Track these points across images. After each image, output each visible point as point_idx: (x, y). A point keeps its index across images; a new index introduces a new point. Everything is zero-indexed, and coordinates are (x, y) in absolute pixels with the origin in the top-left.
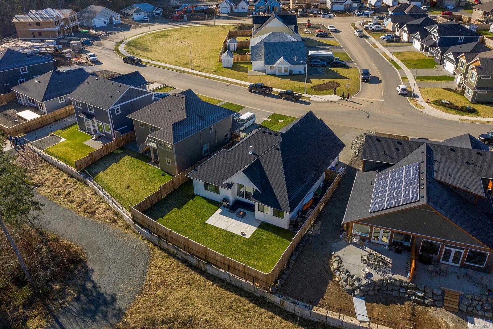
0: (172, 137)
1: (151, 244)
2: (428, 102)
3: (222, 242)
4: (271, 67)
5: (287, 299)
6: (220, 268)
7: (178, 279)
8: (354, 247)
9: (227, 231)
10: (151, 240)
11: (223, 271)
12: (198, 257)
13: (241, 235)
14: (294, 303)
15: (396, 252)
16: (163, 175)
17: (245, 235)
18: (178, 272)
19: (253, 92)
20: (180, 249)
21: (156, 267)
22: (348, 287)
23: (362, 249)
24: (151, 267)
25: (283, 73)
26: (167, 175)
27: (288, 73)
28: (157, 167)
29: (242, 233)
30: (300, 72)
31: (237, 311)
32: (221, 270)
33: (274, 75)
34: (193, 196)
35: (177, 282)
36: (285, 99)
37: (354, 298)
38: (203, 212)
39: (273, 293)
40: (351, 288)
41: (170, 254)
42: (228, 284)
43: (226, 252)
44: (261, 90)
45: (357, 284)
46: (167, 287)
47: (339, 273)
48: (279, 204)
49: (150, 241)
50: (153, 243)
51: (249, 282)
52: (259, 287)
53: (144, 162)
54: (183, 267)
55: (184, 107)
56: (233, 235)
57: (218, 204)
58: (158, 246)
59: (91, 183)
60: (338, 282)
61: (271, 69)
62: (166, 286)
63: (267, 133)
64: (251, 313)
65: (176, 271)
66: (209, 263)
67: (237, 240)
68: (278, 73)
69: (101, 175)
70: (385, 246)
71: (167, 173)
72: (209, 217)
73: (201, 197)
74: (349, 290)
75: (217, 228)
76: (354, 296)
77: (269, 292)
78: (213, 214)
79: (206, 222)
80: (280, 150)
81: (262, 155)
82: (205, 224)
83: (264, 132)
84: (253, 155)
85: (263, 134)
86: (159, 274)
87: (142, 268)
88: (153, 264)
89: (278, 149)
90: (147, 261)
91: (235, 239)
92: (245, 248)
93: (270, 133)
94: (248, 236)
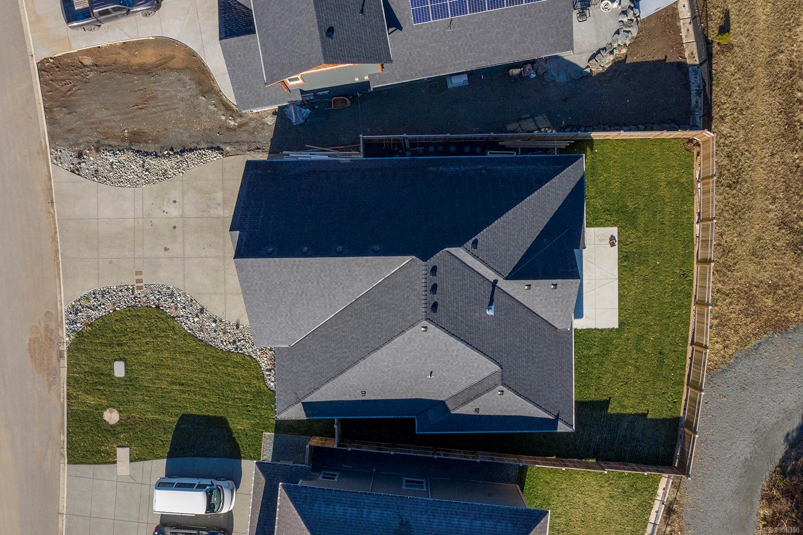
9: (620, 274)
24: (730, 355)
56: (623, 258)
63: (436, 298)
72: (602, 330)
75: (621, 297)
76: (640, 17)
78: (589, 331)
79: (617, 326)
80: (476, 237)
81: (491, 275)
82: (621, 324)
83: (435, 306)
84: (495, 300)
85: (439, 308)
86: (736, 332)
87: (740, 366)
88: (724, 357)
89: (475, 243)
90: (724, 371)
91: (631, 248)
92: (642, 220)
93: (434, 288)
94: (614, 231)
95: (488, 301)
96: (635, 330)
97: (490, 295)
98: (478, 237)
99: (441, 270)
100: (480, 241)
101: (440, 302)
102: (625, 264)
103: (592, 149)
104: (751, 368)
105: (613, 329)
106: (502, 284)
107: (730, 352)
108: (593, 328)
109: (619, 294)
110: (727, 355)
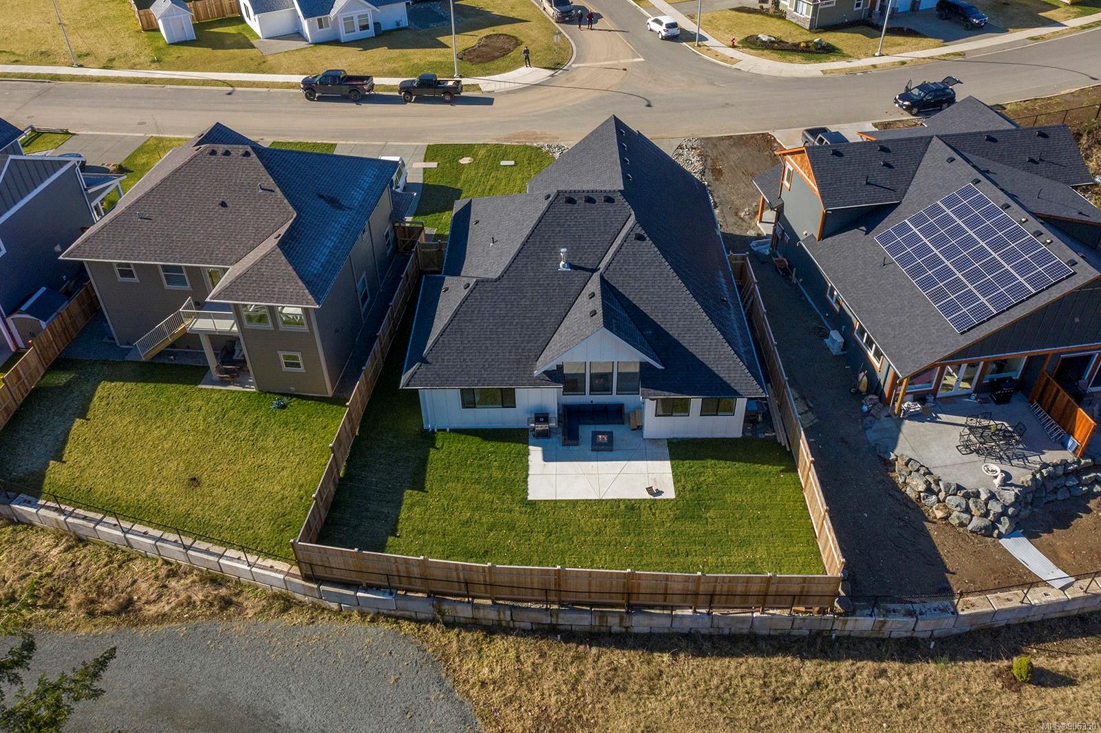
0: (301, 283)
1: (405, 624)
2: (734, 46)
3: (621, 535)
4: (320, 20)
5: (888, 612)
6: (673, 608)
7: (574, 689)
8: (917, 423)
9: (607, 501)
10: (399, 613)
11: (689, 612)
12: (592, 605)
13: (648, 496)
14: (910, 613)
15: (998, 403)
16: (284, 407)
17: (659, 493)
18: (555, 670)
19: (320, 99)
20: (525, 605)
21: (483, 684)
22: (976, 522)
23: (933, 420)
24: (467, 693)
25: (359, 34)
26: (294, 402)
27: (371, 32)
28: (240, 389)
29: (650, 490)
30: (398, 24)
31: (796, 699)
32: (679, 612)
33: (336, 42)
34: (428, 438)
35: (579, 698)
36: (420, 100)
37: (1003, 541)
38: (497, 474)
39: (849, 612)
40: (985, 522)
41: (491, 630)
42: (710, 637)
43: (656, 559)
44: (346, 89)
45: (995, 508)
47: (934, 497)
48: (725, 382)
49: (397, 618)
50: (410, 619)
51: (771, 611)
52: (806, 612)
53: (182, 387)
54: (559, 651)
55: (270, 182)
56: (632, 506)
57: (519, 436)
58: (434, 622)
59: (42, 512)
60: (946, 518)
61: (321, 27)
62: (561, 725)
63: (581, 202)
64: (831, 687)
65: (551, 669)
66: (634, 608)
67: (654, 514)
68: (344, 36)
69: (57, 474)
70: (969, 396)
71: (292, 395)
72: (525, 482)
73: (451, 430)
74: (986, 528)
75: (574, 503)
76: (1000, 536)
77: (840, 614)
78: (526, 468)
79: (530, 498)
80: (648, 239)
81: (602, 266)
82: (533, 504)
83: (571, 201)
84: (577, 273)
85: (570, 206)
86: (509, 701)
87: (447, 707)
88: (466, 681)
89: (640, 238)
90: (440, 682)
91: (646, 515)
92: (691, 527)
93: (590, 200)
94: (670, 493)
95: (576, 263)
96: (523, 521)
97: (583, 265)
98: (648, 242)
99: (610, 207)
100: (644, 244)
101: (575, 206)
102: (622, 507)
103: (782, 471)
104: (440, 725)
105: (527, 494)
106: (596, 276)
107: (473, 692)
108: (529, 473)
109: (577, 501)
110: (468, 687)
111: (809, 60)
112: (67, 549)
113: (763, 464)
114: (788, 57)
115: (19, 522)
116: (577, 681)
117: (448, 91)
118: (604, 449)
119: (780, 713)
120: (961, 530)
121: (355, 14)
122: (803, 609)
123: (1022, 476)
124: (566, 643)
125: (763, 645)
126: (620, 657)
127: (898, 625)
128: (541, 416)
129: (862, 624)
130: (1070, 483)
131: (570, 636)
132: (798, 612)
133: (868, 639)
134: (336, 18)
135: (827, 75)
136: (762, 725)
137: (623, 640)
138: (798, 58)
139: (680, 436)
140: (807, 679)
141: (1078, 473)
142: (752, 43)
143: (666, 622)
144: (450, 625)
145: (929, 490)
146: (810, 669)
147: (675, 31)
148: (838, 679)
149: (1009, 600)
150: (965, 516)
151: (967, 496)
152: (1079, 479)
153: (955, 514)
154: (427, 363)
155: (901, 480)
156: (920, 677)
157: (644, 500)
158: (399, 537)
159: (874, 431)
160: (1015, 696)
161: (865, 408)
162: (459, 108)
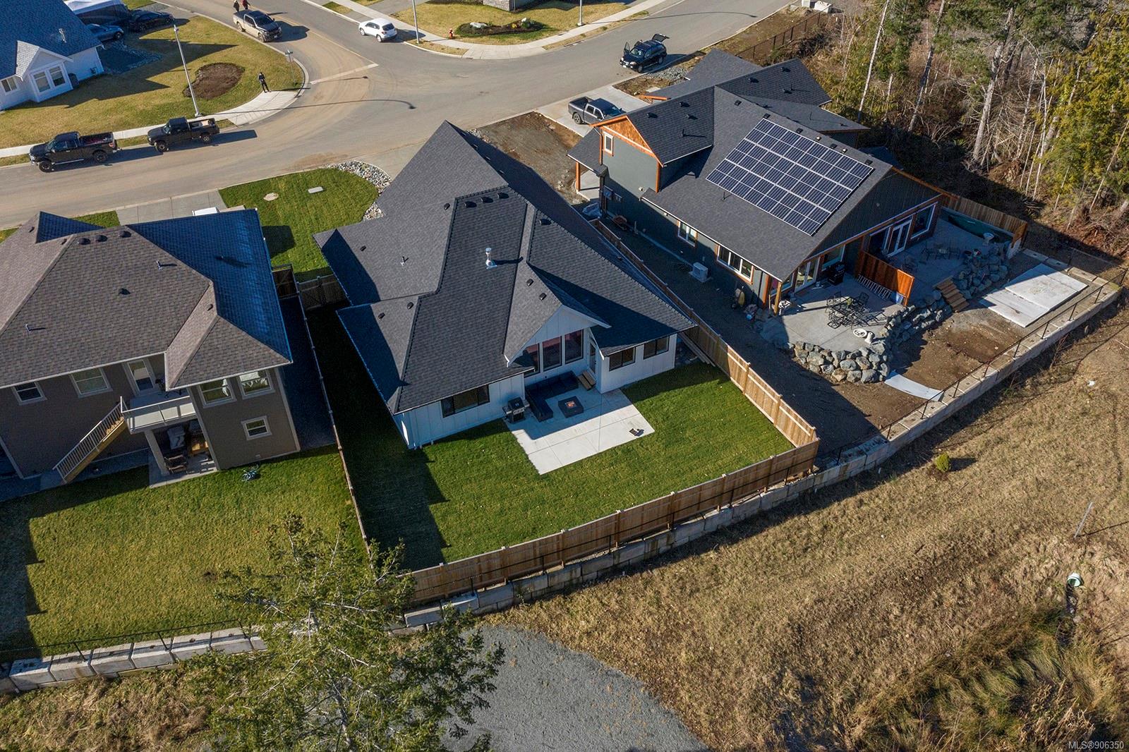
0: (262, 346)
1: (490, 618)
2: (453, 38)
3: (633, 474)
4: (5, 83)
5: (847, 458)
6: (702, 514)
7: (659, 606)
8: (792, 316)
9: (605, 452)
10: (482, 610)
11: (715, 512)
12: (642, 536)
13: (634, 437)
14: (860, 453)
15: (836, 284)
16: (257, 476)
17: (641, 432)
18: (637, 599)
20: (590, 557)
21: (589, 634)
22: (866, 375)
23: (801, 310)
24: (579, 646)
25: (54, 90)
26: (265, 469)
27: (67, 85)
28: (198, 475)
29: (632, 431)
30: (93, 71)
31: (818, 544)
32: (708, 515)
33: (29, 104)
35: (668, 611)
36: (174, 147)
37: (887, 382)
38: (500, 464)
39: (822, 469)
40: (871, 373)
41: (567, 590)
42: (732, 527)
43: (670, 482)
44: (88, 152)
45: (875, 359)
46: (671, 635)
47: (831, 366)
48: (662, 324)
49: (481, 615)
50: (493, 612)
51: (771, 488)
52: (795, 479)
54: (631, 584)
55: (167, 257)
56: (626, 449)
57: (496, 427)
58: (515, 604)
60: (845, 379)
61: (7, 89)
62: (667, 636)
63: (480, 204)
64: (835, 525)
65: (633, 599)
66: (676, 525)
67: (647, 449)
68: (38, 95)
69: (42, 626)
70: (814, 284)
71: (260, 463)
72: (529, 461)
73: (436, 442)
74: (874, 376)
75: (580, 463)
76: (884, 379)
77: (817, 472)
78: (522, 450)
79: (541, 473)
80: (552, 222)
81: (524, 253)
82: (547, 476)
83: (471, 205)
84: (504, 266)
85: (472, 210)
86: (617, 637)
87: (571, 664)
88: (573, 638)
89: (545, 222)
90: (552, 648)
91: (641, 452)
92: (681, 449)
93: (487, 200)
94: (649, 429)
95: (499, 258)
96: (548, 493)
97: (505, 259)
98: (554, 224)
99: (506, 202)
100: (551, 226)
101: (477, 209)
102: (620, 453)
103: (719, 383)
104: (576, 679)
105: (537, 471)
106: (523, 266)
107: (584, 643)
108: (527, 453)
109: (581, 461)
110: (577, 642)
111: (526, 39)
112: (102, 693)
113: (702, 383)
114: (507, 40)
115: (22, 692)
116: (658, 600)
117: (205, 131)
118: (577, 413)
119: (813, 557)
120: (857, 384)
121: (46, 68)
122: (792, 478)
123: (882, 331)
124: (631, 575)
125: (773, 517)
126: (680, 568)
127: (856, 464)
128: (514, 402)
129: (833, 473)
130: (907, 327)
131: (632, 569)
132: (790, 481)
133: (837, 483)
134: (26, 76)
135: (551, 50)
136: (807, 571)
137: (673, 555)
138: (516, 39)
139: (628, 382)
140: (817, 528)
141: (909, 317)
142: (466, 31)
143: (700, 528)
144: (531, 601)
145: (827, 363)
146: (814, 520)
147: (393, 33)
148: (836, 518)
149: (913, 420)
150: (858, 372)
151: (854, 358)
152: (912, 322)
153: (850, 373)
154: (407, 384)
155: (803, 362)
156: (885, 495)
157: (633, 441)
158: (450, 546)
159: (767, 331)
160: (947, 483)
161: (750, 316)
162: (222, 147)
